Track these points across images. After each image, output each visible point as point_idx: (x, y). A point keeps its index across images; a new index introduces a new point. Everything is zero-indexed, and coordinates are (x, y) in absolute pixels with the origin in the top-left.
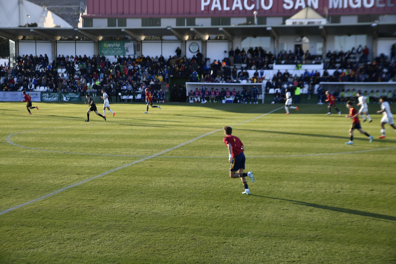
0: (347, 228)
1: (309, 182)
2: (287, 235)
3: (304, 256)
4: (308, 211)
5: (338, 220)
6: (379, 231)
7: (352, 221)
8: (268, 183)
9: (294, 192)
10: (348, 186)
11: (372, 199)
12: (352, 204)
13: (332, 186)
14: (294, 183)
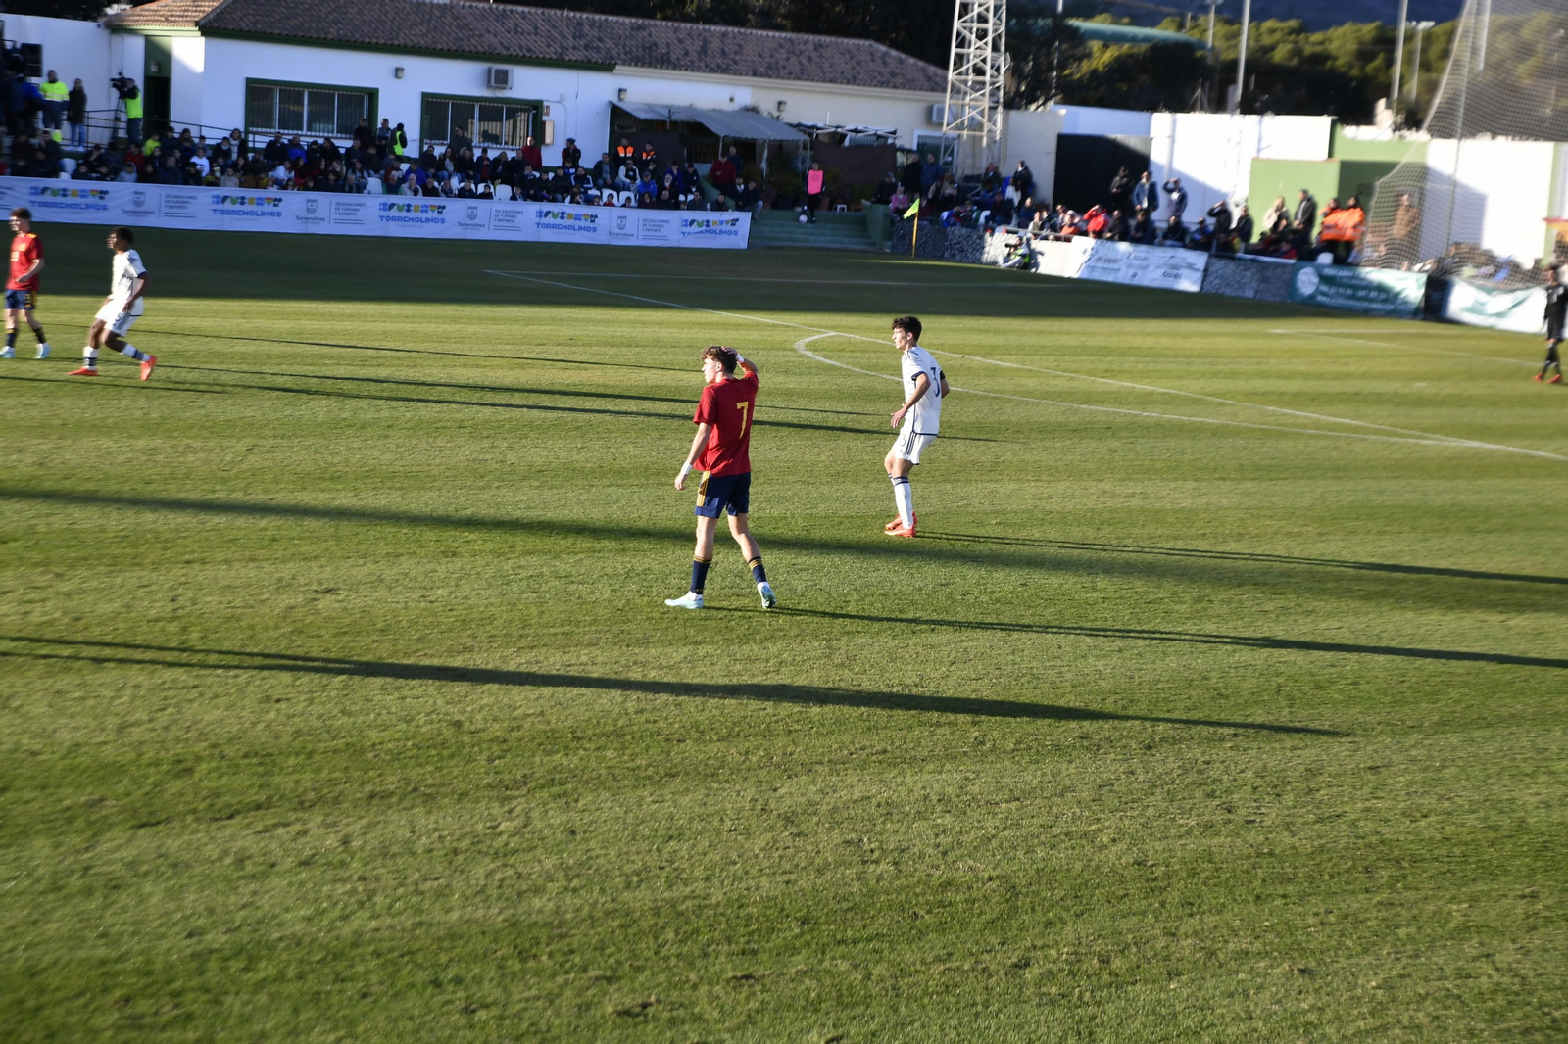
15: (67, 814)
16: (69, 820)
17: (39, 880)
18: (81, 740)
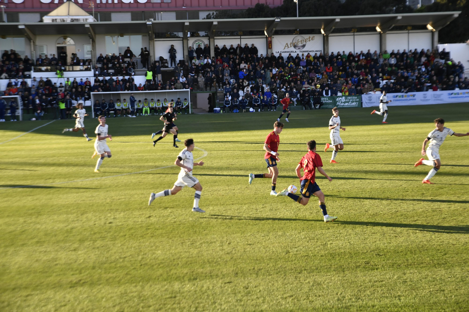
0: (118, 265)
1: (75, 215)
2: (43, 284)
3: (63, 308)
4: (72, 251)
5: (107, 258)
6: (156, 265)
7: (125, 256)
8: (23, 221)
9: (56, 228)
10: (122, 214)
11: (149, 227)
12: (125, 235)
13: (103, 217)
14: (55, 217)
15: (464, 261)
16: (465, 263)
17: (457, 278)
18: (467, 242)
